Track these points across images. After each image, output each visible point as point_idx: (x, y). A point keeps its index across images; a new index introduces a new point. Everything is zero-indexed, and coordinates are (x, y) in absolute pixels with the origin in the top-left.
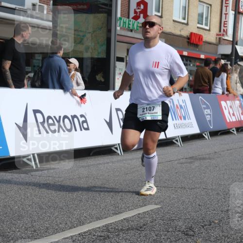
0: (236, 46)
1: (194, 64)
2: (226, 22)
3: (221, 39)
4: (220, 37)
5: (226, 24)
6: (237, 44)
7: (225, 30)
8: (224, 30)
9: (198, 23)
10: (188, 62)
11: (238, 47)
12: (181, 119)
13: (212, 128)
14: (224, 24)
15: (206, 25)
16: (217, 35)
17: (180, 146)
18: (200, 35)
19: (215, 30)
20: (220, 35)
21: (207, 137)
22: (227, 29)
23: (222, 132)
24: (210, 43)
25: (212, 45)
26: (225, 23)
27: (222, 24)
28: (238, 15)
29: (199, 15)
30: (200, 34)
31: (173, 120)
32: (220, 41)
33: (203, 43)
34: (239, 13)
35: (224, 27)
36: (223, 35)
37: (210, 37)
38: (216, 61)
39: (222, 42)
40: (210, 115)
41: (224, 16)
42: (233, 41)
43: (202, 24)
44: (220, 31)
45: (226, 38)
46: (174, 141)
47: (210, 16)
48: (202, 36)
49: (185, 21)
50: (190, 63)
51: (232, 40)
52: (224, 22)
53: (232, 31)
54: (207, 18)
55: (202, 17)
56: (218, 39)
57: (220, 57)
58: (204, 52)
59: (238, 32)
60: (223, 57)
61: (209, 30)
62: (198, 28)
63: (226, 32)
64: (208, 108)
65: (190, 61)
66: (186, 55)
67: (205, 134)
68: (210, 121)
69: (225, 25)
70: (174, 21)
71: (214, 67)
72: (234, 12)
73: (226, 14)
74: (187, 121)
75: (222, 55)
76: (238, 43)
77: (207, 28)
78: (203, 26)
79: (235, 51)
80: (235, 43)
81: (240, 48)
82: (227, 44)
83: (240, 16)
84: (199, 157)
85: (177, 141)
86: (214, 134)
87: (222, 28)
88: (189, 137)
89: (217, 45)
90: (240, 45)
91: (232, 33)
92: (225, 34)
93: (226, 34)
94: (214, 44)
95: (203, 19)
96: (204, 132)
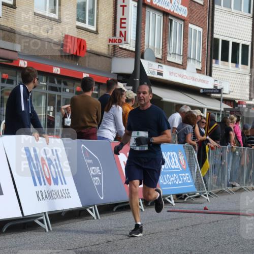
0: (142, 60)
1: (72, 88)
2: (125, 19)
3: (117, 48)
4: (115, 44)
5: (125, 23)
6: (143, 58)
7: (123, 33)
8: (121, 33)
9: (78, 20)
10: (62, 84)
11: (145, 63)
12: (50, 184)
13: (102, 198)
14: (121, 23)
15: (91, 23)
16: (110, 40)
17: (47, 230)
18: (81, 40)
19: (106, 32)
20: (115, 41)
21: (93, 215)
22: (125, 32)
23: (120, 206)
24: (98, 55)
25: (103, 58)
26: (123, 21)
27: (117, 23)
28: (142, 9)
29: (78, 6)
30: (80, 37)
31: (35, 185)
32: (115, 51)
33: (86, 54)
34: (146, 5)
35: (121, 27)
36: (120, 41)
37: (99, 44)
38: (110, 84)
39: (119, 52)
40: (99, 176)
41: (120, 9)
42: (136, 52)
43: (84, 22)
44: (115, 34)
45: (124, 46)
46: (37, 221)
47: (98, 8)
48: (84, 41)
49: (56, 16)
50: (65, 87)
51: (134, 49)
52: (121, 19)
53: (135, 36)
54: (91, 12)
55: (84, 9)
56: (111, 47)
57: (116, 78)
58: (87, 69)
59: (144, 37)
60: (121, 78)
61: (96, 32)
62: (78, 27)
63: (124, 36)
64: (95, 164)
65: (65, 84)
66: (59, 73)
67: (91, 210)
68: (99, 187)
69: (123, 25)
70: (35, 14)
71: (105, 95)
72: (136, 4)
73: (123, 6)
74: (60, 187)
75: (119, 75)
76: (146, 55)
77: (94, 28)
78: (87, 26)
79: (140, 69)
80: (140, 55)
81: (149, 64)
82: (127, 57)
83: (148, 10)
84: (80, 250)
85: (42, 221)
86: (106, 209)
87: (118, 29)
88: (63, 214)
89: (111, 58)
90: (148, 59)
91: (135, 39)
92: (123, 39)
93: (125, 40)
94: (105, 56)
95: (85, 14)
96: (88, 207)
